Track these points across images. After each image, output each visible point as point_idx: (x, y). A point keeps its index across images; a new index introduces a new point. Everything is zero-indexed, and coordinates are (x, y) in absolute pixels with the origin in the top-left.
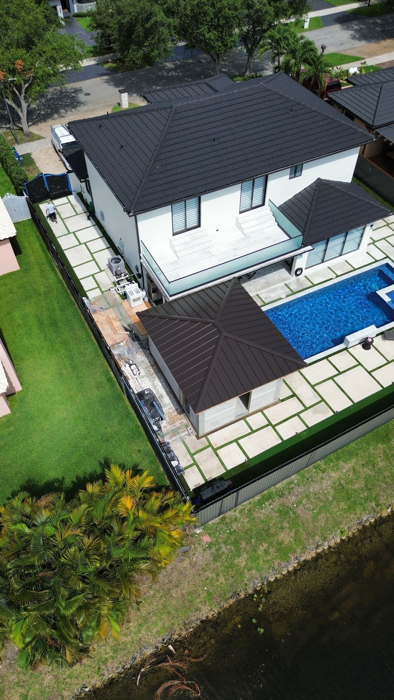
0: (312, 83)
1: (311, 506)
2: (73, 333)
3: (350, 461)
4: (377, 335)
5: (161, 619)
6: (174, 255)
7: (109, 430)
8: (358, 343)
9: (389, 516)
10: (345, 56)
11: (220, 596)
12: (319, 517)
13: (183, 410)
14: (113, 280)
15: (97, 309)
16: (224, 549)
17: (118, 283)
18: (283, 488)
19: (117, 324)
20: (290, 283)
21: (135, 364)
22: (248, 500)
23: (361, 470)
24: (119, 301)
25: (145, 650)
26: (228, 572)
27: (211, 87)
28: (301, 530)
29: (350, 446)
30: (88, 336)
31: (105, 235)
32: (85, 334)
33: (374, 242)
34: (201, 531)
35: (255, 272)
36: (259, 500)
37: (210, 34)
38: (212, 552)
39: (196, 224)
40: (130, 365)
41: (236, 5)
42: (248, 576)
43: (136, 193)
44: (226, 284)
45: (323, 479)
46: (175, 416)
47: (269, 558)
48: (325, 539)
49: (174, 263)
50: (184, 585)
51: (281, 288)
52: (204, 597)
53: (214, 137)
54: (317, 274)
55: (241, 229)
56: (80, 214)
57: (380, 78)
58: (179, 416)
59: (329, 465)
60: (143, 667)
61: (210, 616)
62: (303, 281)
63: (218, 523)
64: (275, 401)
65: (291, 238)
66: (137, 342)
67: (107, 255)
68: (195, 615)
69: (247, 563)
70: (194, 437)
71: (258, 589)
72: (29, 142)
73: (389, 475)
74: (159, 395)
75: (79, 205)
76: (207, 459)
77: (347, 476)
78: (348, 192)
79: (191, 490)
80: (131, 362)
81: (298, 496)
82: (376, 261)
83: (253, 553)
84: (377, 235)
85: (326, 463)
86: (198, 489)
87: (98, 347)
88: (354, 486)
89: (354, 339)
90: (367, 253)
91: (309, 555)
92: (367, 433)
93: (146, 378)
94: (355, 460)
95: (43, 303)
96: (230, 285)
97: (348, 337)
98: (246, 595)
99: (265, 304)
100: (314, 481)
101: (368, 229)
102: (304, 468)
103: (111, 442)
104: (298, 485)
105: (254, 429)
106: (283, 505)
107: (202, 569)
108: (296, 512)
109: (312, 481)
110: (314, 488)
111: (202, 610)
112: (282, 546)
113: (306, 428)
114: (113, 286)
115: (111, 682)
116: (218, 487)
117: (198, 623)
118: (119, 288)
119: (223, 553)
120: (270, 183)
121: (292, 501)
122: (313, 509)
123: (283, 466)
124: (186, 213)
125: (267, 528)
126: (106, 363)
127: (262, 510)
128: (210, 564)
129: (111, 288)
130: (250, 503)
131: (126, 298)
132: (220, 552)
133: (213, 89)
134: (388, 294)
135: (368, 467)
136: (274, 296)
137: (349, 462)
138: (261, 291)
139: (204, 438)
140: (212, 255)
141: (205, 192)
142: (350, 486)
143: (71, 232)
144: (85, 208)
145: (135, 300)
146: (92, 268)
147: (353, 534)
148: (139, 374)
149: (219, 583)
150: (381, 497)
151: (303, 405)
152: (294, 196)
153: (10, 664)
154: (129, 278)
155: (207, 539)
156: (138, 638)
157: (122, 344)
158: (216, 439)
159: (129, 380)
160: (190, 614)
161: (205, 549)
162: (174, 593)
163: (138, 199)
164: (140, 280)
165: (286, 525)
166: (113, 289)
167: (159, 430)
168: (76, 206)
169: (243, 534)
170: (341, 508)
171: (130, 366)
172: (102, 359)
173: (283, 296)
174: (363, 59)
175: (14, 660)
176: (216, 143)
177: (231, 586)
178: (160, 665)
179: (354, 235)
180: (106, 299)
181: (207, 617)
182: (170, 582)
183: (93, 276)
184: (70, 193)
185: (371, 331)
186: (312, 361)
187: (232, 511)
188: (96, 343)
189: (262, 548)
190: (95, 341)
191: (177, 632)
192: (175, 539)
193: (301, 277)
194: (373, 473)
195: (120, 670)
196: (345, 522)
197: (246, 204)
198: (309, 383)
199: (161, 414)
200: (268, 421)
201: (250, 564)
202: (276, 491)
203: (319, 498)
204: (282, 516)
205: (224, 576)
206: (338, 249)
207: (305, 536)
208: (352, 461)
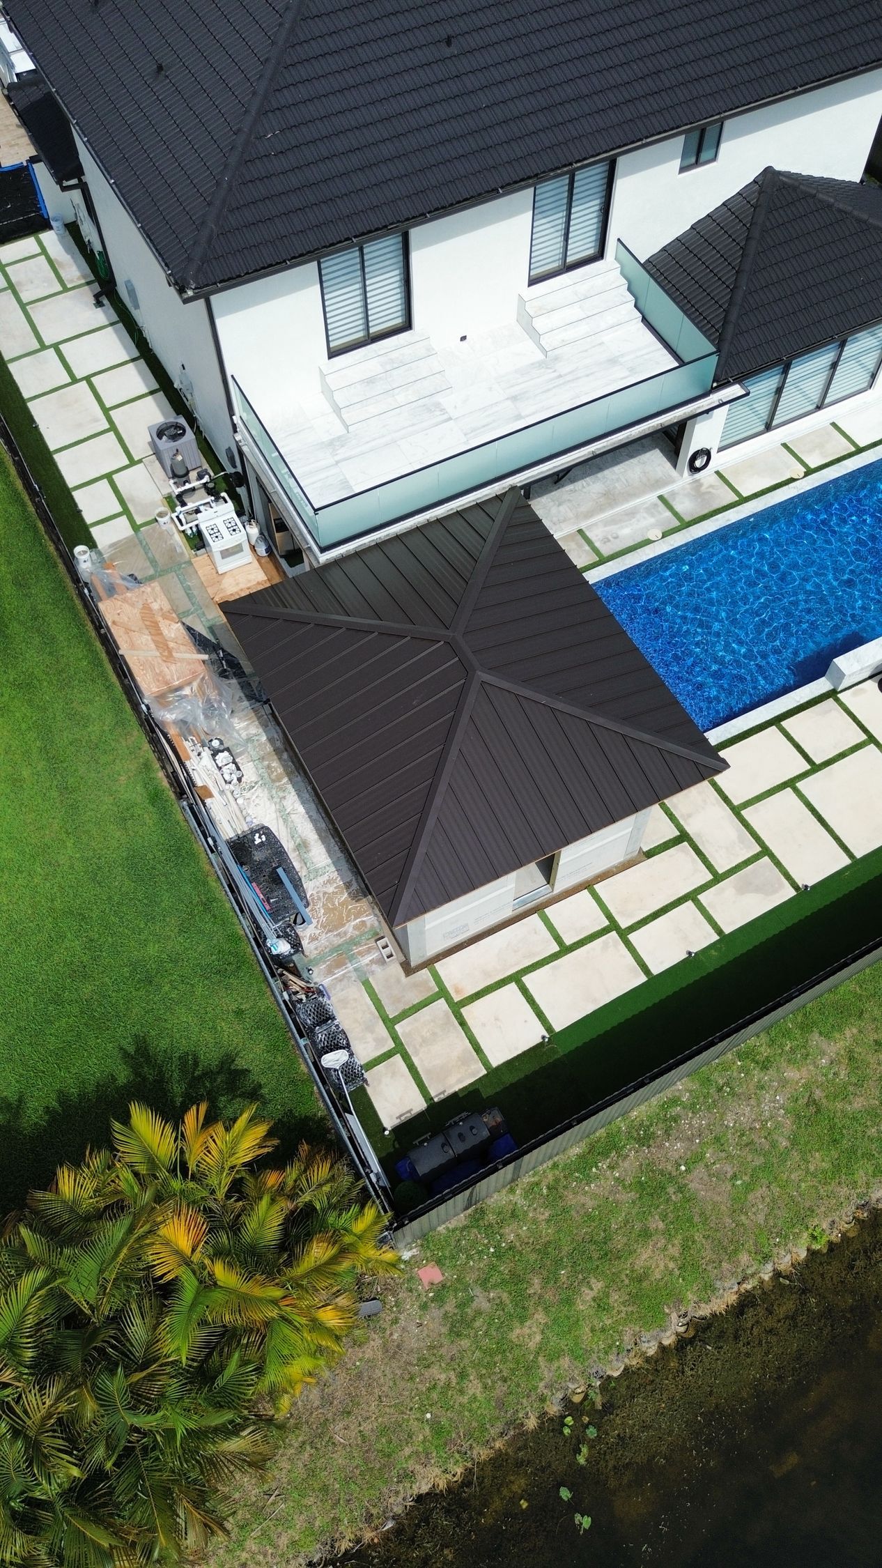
1: (728, 1168)
2: (50, 654)
3: (840, 1030)
5: (302, 1508)
6: (334, 417)
7: (152, 950)
8: (867, 675)
11: (469, 1435)
12: (750, 1197)
13: (366, 886)
14: (166, 491)
15: (119, 581)
16: (481, 1302)
17: (181, 500)
18: (649, 1117)
20: (673, 494)
21: (228, 750)
22: (550, 1158)
23: (872, 1059)
24: (182, 554)
26: (492, 1365)
28: (698, 1237)
29: (841, 989)
31: (146, 354)
32: (87, 657)
34: (415, 1251)
35: (567, 470)
36: (581, 1157)
38: (446, 1313)
39: (399, 321)
40: (215, 753)
42: (548, 1376)
43: (203, 223)
44: (488, 509)
45: (762, 1088)
46: (341, 904)
47: (608, 1322)
48: (765, 1258)
49: (333, 444)
50: (366, 1408)
51: (648, 510)
52: (424, 1441)
53: (450, 31)
54: (750, 465)
55: (534, 334)
56: (73, 288)
58: (353, 906)
59: (781, 1046)
61: (442, 1485)
62: (711, 486)
63: (464, 1228)
64: (628, 857)
65: (682, 363)
66: (234, 681)
67: (153, 412)
68: (397, 1493)
69: (546, 1338)
70: (395, 969)
71: (577, 1402)
74: (298, 840)
75: (71, 261)
76: (433, 1033)
77: (831, 1076)
78: (856, 213)
79: (387, 1133)
80: (216, 744)
81: (690, 1139)
83: (564, 1310)
85: (772, 1043)
86: (411, 1129)
87: (124, 697)
88: (850, 1103)
89: (856, 667)
91: (724, 1299)
93: (260, 790)
94: (855, 1031)
96: (501, 513)
97: (840, 661)
98: (541, 1421)
99: (602, 561)
100: (739, 1096)
103: (159, 987)
104: (692, 1107)
105: (568, 942)
106: (648, 1167)
107: (419, 1359)
108: (686, 1185)
109: (733, 1094)
110: (739, 1115)
111: (419, 1477)
112: (644, 1284)
113: (718, 938)
114: (165, 508)
117: (410, 1503)
118: (181, 517)
119: (479, 1313)
120: (622, 186)
121: (673, 1155)
122: (734, 1177)
124: (365, 286)
125: (603, 1235)
127: (588, 1184)
128: (441, 1346)
129: (161, 515)
130: (555, 1166)
131: (204, 546)
132: (468, 1310)
136: (627, 533)
137: (837, 1035)
138: (592, 520)
139: (425, 971)
140: (445, 417)
141: (422, 217)
142: (839, 1106)
143: (47, 343)
144: (88, 271)
145: (226, 554)
146: (106, 455)
147: (844, 1233)
148: (239, 780)
149: (465, 1400)
151: (709, 867)
154: (211, 485)
155: (431, 1274)
156: (236, 1564)
157: (187, 691)
158: (459, 974)
159: (211, 796)
160: (385, 1490)
161: (426, 1303)
162: (338, 1431)
163: (209, 243)
164: (241, 493)
165: (656, 1224)
166: (166, 519)
167: (296, 952)
168: (61, 264)
169: (533, 1257)
170: (812, 1168)
171: (214, 755)
172: (135, 733)
173: (655, 534)
176: (454, 50)
177: (501, 1405)
179: (863, 346)
180: (146, 549)
181: (433, 1487)
182: (327, 1400)
183: (109, 477)
184: (45, 225)
187: (504, 1190)
189: (588, 1294)
191: (348, 1537)
193: (707, 476)
196: (823, 1209)
197: (550, 256)
198: (726, 799)
199: (300, 905)
200: (609, 916)
201: (554, 1340)
202: (630, 1127)
203: (752, 1143)
204: (646, 1199)
205: (481, 1377)
206: (813, 388)
207: (709, 1254)
208: (847, 1032)
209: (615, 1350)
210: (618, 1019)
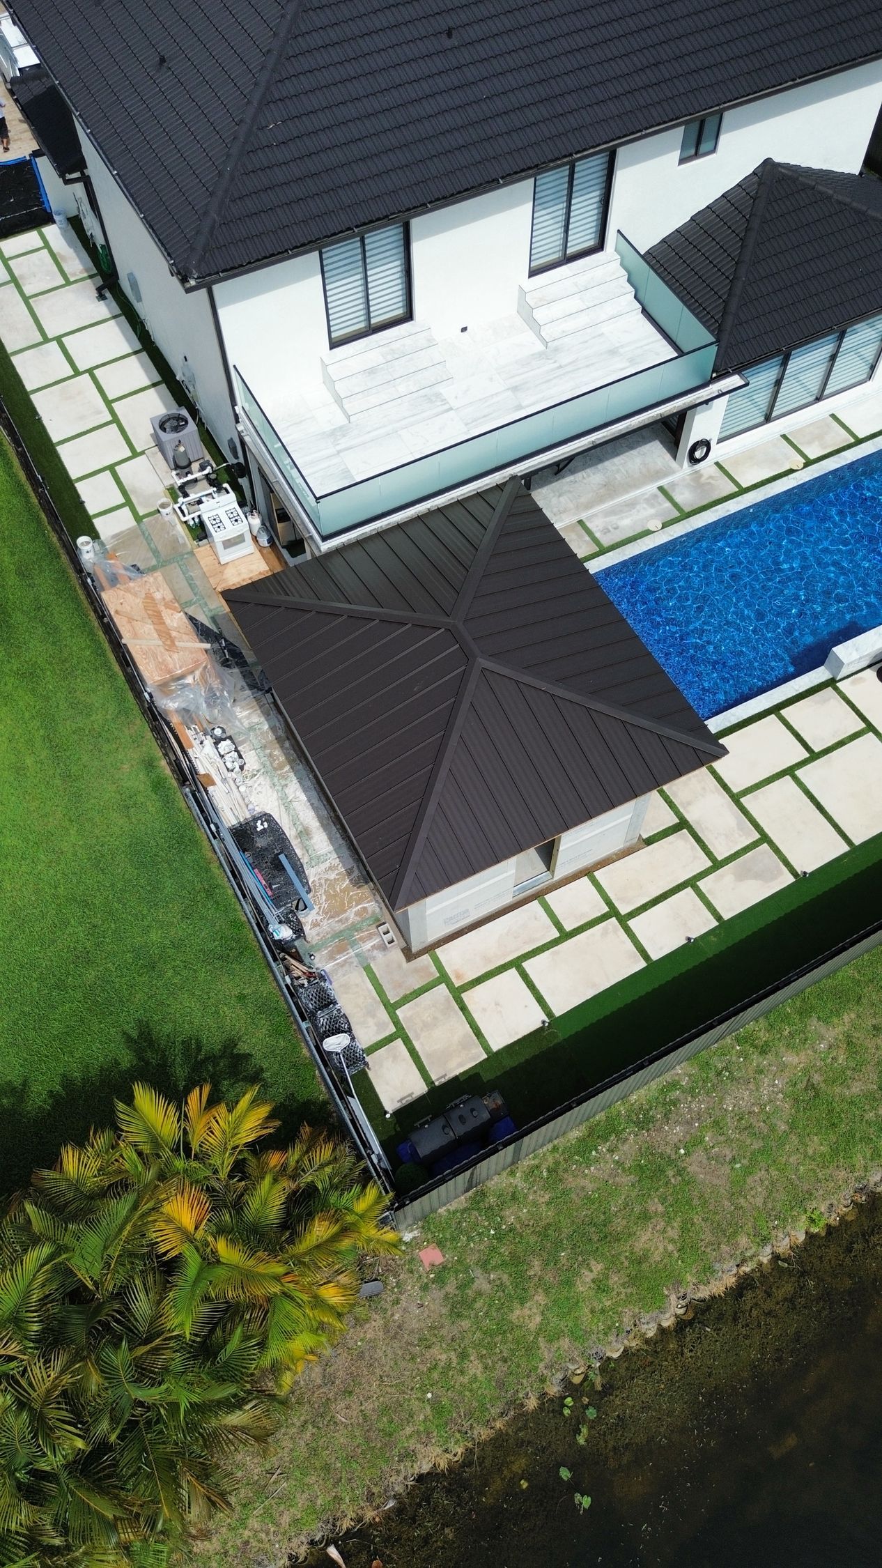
1: (727, 1152)
2: (54, 643)
3: (839, 1016)
5: (304, 1487)
6: (335, 407)
7: (155, 936)
8: (866, 664)
11: (469, 1414)
12: (749, 1180)
13: (368, 872)
14: (168, 483)
15: (122, 572)
16: (481, 1283)
17: (184, 491)
18: (649, 1101)
19: (176, 620)
20: (673, 484)
21: (230, 738)
22: (550, 1141)
23: (870, 1044)
24: (185, 544)
26: (491, 1346)
28: (697, 1219)
31: (148, 346)
32: (89, 647)
34: (416, 1233)
35: (570, 459)
36: (580, 1140)
38: (447, 1293)
39: (400, 312)
40: (217, 741)
42: (548, 1356)
43: (206, 213)
44: (490, 498)
45: (761, 1072)
46: (343, 891)
47: (608, 1303)
48: (763, 1241)
49: (336, 433)
50: (368, 1388)
51: (647, 500)
52: (425, 1421)
53: (451, 24)
54: (749, 456)
55: (535, 325)
56: (76, 281)
58: (355, 892)
59: (780, 1031)
61: (443, 1464)
62: (711, 477)
63: (465, 1211)
64: (628, 844)
65: (682, 354)
66: (236, 670)
67: (156, 404)
68: (398, 1472)
69: (546, 1319)
70: (397, 955)
71: (577, 1380)
74: (300, 828)
76: (435, 1018)
77: (829, 1061)
78: (855, 204)
79: (388, 1116)
80: (218, 732)
81: (689, 1123)
83: (564, 1291)
85: (771, 1027)
86: (412, 1113)
88: (849, 1088)
89: (855, 656)
91: (719, 1284)
93: (262, 778)
94: (853, 1016)
96: (501, 502)
97: (839, 650)
98: (541, 1402)
99: (602, 551)
100: (738, 1080)
103: (162, 972)
104: (691, 1091)
105: (568, 928)
106: (648, 1150)
107: (420, 1340)
108: (684, 1169)
109: (732, 1078)
110: (737, 1099)
111: (420, 1456)
112: (644, 1266)
113: (717, 924)
114: (167, 500)
116: (463, 1117)
117: (410, 1483)
118: (184, 507)
119: (479, 1294)
120: (622, 177)
121: (673, 1139)
122: (733, 1160)
124: (366, 277)
125: (602, 1217)
126: (149, 735)
127: (588, 1167)
128: (443, 1327)
129: (164, 506)
130: (555, 1149)
131: (206, 537)
132: (469, 1292)
136: (627, 524)
137: (835, 1020)
138: (592, 511)
139: (426, 957)
140: (447, 407)
141: (424, 207)
142: (837, 1090)
143: (50, 336)
144: (91, 264)
145: (228, 544)
146: (108, 447)
147: (842, 1217)
148: (242, 768)
149: (467, 1380)
151: (709, 853)
152: (692, 219)
154: (213, 476)
155: (432, 1256)
156: (239, 1542)
157: (189, 680)
158: (460, 959)
159: (213, 783)
160: (386, 1469)
161: (427, 1284)
162: (340, 1410)
163: (211, 233)
164: (243, 483)
165: (655, 1206)
166: (169, 510)
167: (297, 938)
168: (64, 258)
169: (533, 1239)
170: (810, 1152)
171: (217, 743)
172: (138, 722)
173: (655, 524)
176: (454, 41)
177: (501, 1385)
179: (862, 337)
180: (148, 540)
181: (434, 1466)
182: (329, 1380)
183: (111, 468)
184: (48, 219)
186: (734, 721)
187: (505, 1174)
189: (588, 1276)
191: (350, 1516)
193: (706, 467)
196: (821, 1192)
197: (550, 248)
198: (725, 787)
199: (302, 891)
200: (609, 903)
201: (554, 1321)
202: (630, 1111)
203: (750, 1126)
204: (646, 1182)
205: (482, 1357)
206: (813, 379)
207: (708, 1237)
208: (846, 1017)
209: (614, 1331)
210: (617, 1004)
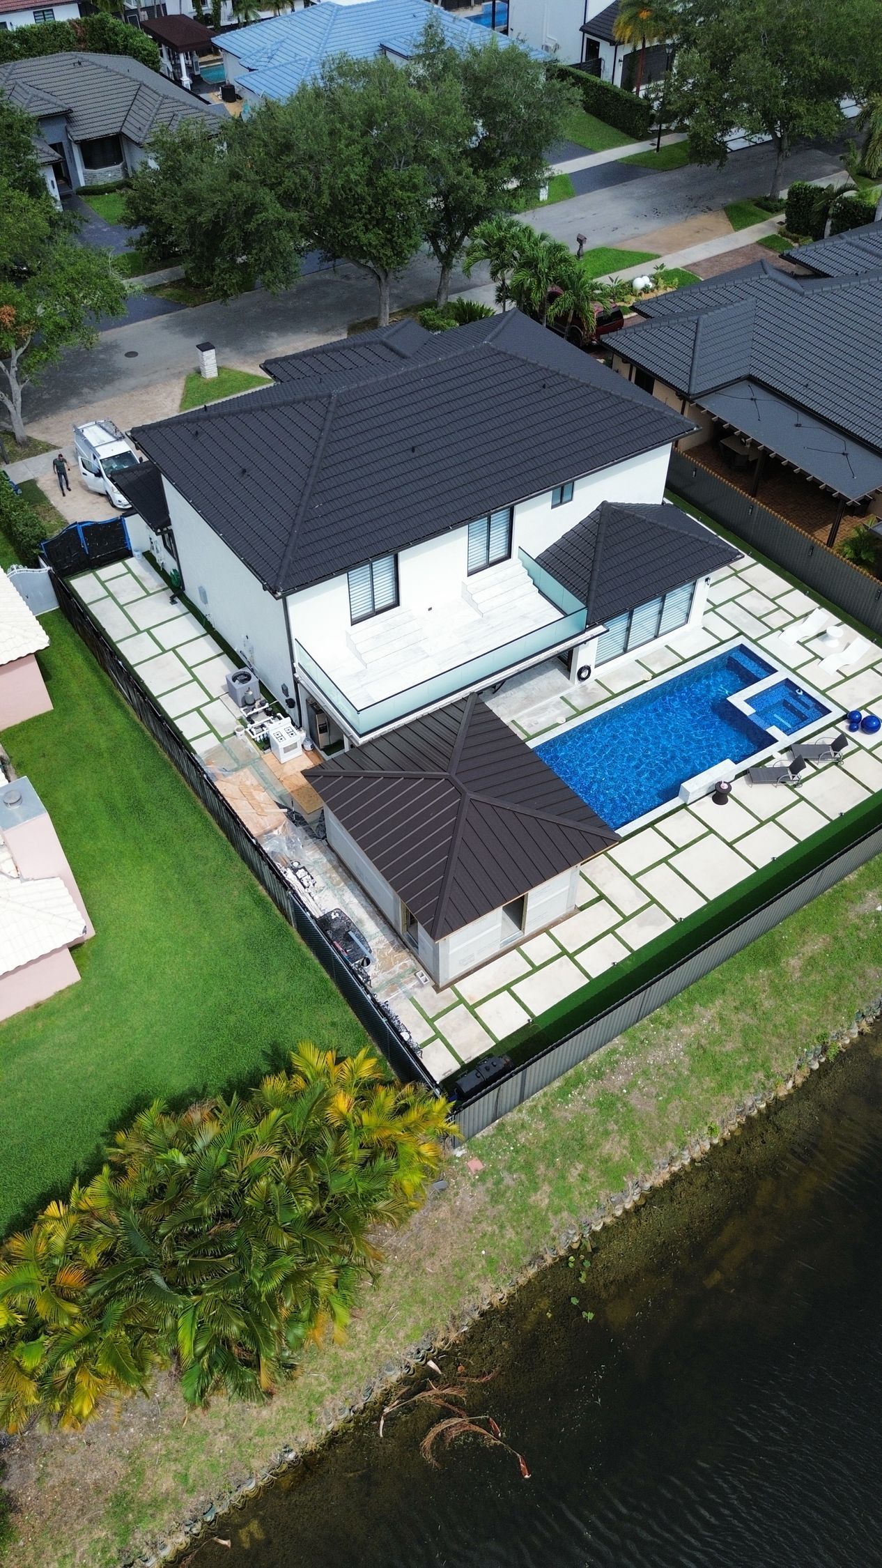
0: (570, 320)
1: (653, 1090)
2: (176, 821)
3: (712, 1002)
4: (737, 777)
5: (411, 1313)
6: (357, 660)
7: (271, 993)
8: (704, 793)
9: (790, 1096)
10: (623, 252)
11: (510, 1263)
12: (669, 1107)
14: (238, 716)
15: (218, 772)
16: (508, 1180)
17: (251, 721)
18: (600, 1062)
19: (262, 797)
20: (569, 695)
21: (304, 868)
23: (734, 1018)
24: (255, 753)
25: (389, 1373)
26: (519, 1219)
27: (392, 350)
28: (639, 1133)
29: (710, 976)
30: (207, 824)
31: (210, 629)
33: (714, 608)
34: (464, 1151)
35: (503, 682)
36: (560, 1088)
37: (370, 235)
38: (488, 1188)
39: (391, 601)
40: (296, 870)
41: (416, 180)
42: (555, 1224)
43: (284, 556)
44: (459, 706)
45: (668, 1039)
46: (390, 955)
47: (590, 1188)
48: (683, 1146)
49: (359, 674)
50: (444, 1251)
51: (555, 705)
52: (483, 1268)
53: (414, 444)
54: (617, 675)
55: (474, 604)
56: (154, 593)
57: (693, 302)
58: (397, 955)
59: (677, 1014)
60: (387, 1405)
62: (593, 689)
63: (493, 1136)
64: (569, 911)
65: (566, 615)
66: (301, 828)
67: (222, 669)
68: (469, 1301)
69: (551, 1201)
70: (429, 990)
71: (575, 1246)
72: (29, 457)
73: (783, 1021)
74: (356, 919)
75: (150, 576)
76: (459, 1025)
77: (710, 1030)
78: (659, 523)
79: (439, 1082)
80: (296, 864)
81: (628, 1073)
82: (722, 642)
83: (561, 1182)
84: (719, 594)
85: (671, 1012)
86: (453, 1078)
87: (229, 844)
88: (724, 1046)
89: (696, 788)
90: (704, 628)
91: (659, 1178)
92: (737, 951)
93: (327, 891)
94: (721, 1001)
95: (110, 768)
96: (467, 707)
97: (685, 785)
98: (555, 1259)
99: (530, 738)
100: (655, 1046)
101: (701, 582)
102: (634, 1023)
103: (279, 1014)
104: (626, 1054)
105: (537, 964)
106: (604, 1092)
107: (474, 1218)
108: (628, 1102)
109: (650, 1044)
110: (655, 1057)
111: (481, 1291)
112: (609, 1164)
113: (630, 953)
114: (240, 726)
115: (333, 1440)
116: (487, 1069)
117: (476, 1315)
118: (253, 730)
119: (508, 1187)
120: (518, 519)
121: (618, 1084)
122: (658, 1095)
123: (598, 1019)
124: (372, 583)
125: (580, 1135)
126: (248, 872)
127: (567, 1104)
128: (487, 1209)
129: (238, 730)
130: (545, 1094)
131: (270, 747)
132: (501, 1186)
133: (397, 353)
134: (748, 701)
135: (745, 1011)
136: (543, 721)
137: (710, 1005)
138: (520, 714)
139: (449, 989)
140: (425, 655)
142: (717, 1049)
143: (141, 629)
144: (162, 581)
145: (287, 750)
146: (193, 696)
147: (732, 1132)
148: (314, 885)
149: (506, 1241)
150: (773, 1062)
151: (620, 913)
152: (563, 538)
153: (149, 1423)
154: (270, 709)
155: (475, 1165)
156: (373, 1352)
157: (275, 832)
158: (471, 988)
160: (461, 1299)
161: (474, 1183)
162: (428, 1266)
163: (289, 566)
164: (293, 712)
165: (612, 1126)
166: (242, 732)
168: (143, 579)
169: (538, 1151)
170: (705, 1087)
171: (296, 872)
173: (561, 720)
174: (658, 256)
175: (155, 1415)
176: (416, 454)
177: (528, 1243)
178: (416, 1398)
179: (677, 598)
180: (230, 752)
181: (491, 1304)
182: (420, 1247)
183: (198, 709)
184: (129, 554)
185: (724, 770)
187: (515, 1111)
188: (224, 836)
189: (575, 1173)
190: (221, 832)
191: (441, 1336)
192: (427, 1159)
193: (589, 682)
194: (754, 1022)
195: (347, 1414)
196: (715, 1111)
197: (479, 559)
198: (625, 873)
199: (366, 952)
200: (561, 947)
201: (556, 1202)
202: (589, 1069)
203: (666, 1073)
204: (604, 1111)
205: (513, 1227)
206: (651, 625)
207: (647, 1144)
208: (717, 1003)
209: (595, 1205)
210: (574, 1005)
